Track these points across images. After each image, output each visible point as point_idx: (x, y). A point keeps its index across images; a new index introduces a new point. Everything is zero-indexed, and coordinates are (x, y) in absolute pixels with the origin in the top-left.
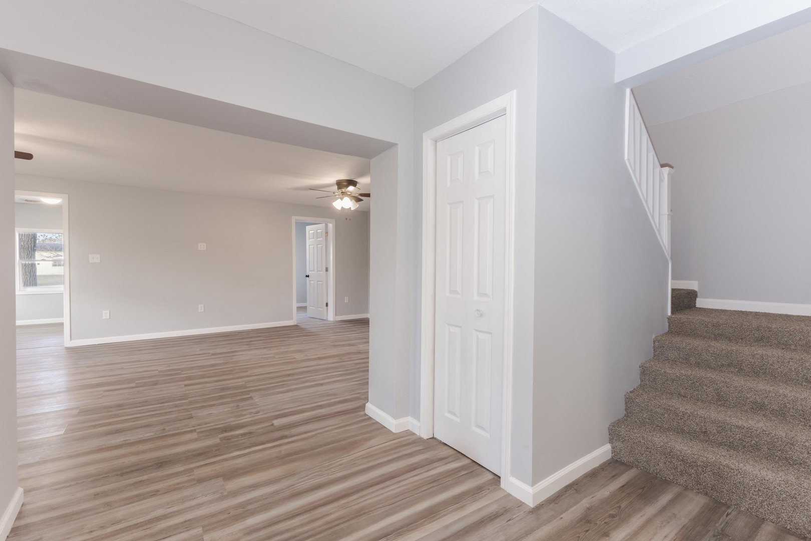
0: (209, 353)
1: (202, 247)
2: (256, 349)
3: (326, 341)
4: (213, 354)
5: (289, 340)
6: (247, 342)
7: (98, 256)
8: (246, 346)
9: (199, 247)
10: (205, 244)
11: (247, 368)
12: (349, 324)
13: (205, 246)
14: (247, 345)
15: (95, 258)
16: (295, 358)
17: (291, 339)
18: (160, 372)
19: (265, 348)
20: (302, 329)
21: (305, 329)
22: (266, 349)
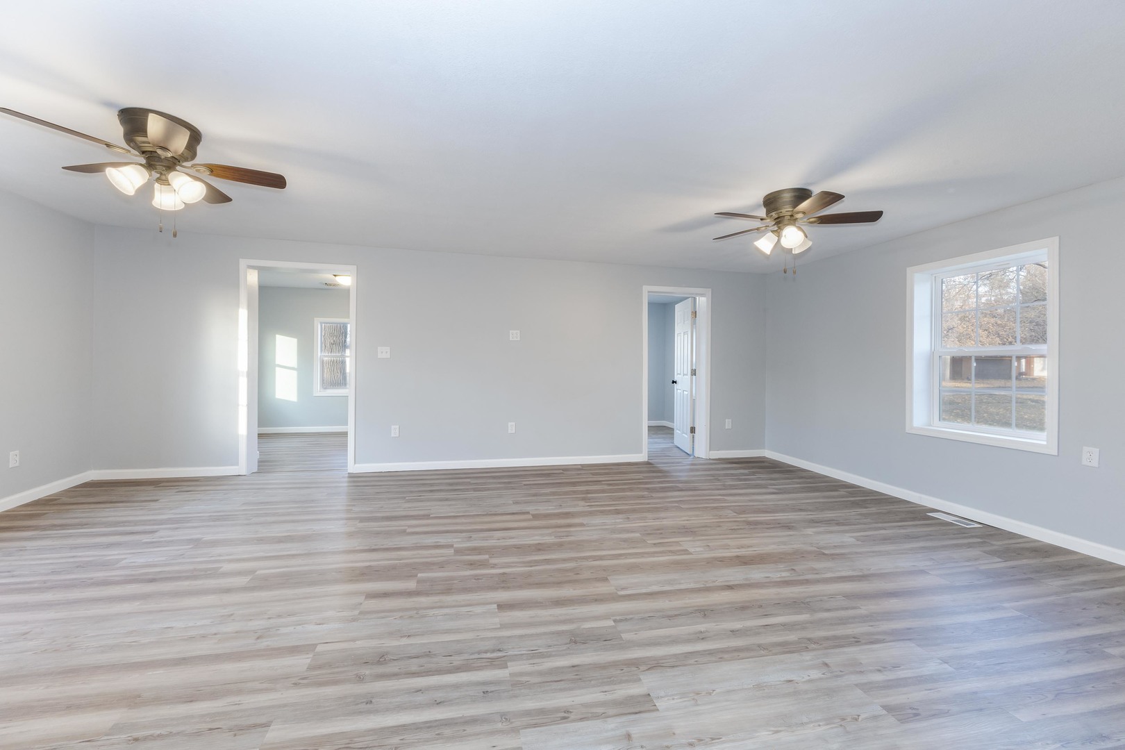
0: (528, 513)
1: (514, 335)
2: (602, 512)
3: (723, 508)
4: (536, 517)
5: (652, 498)
6: (582, 492)
7: (388, 349)
8: (582, 503)
9: (511, 335)
10: (519, 331)
11: (605, 569)
12: (740, 468)
13: (519, 335)
14: (584, 499)
15: (384, 352)
16: (686, 552)
17: (654, 495)
18: (458, 552)
19: (618, 512)
20: (660, 471)
21: (668, 472)
22: (620, 516)
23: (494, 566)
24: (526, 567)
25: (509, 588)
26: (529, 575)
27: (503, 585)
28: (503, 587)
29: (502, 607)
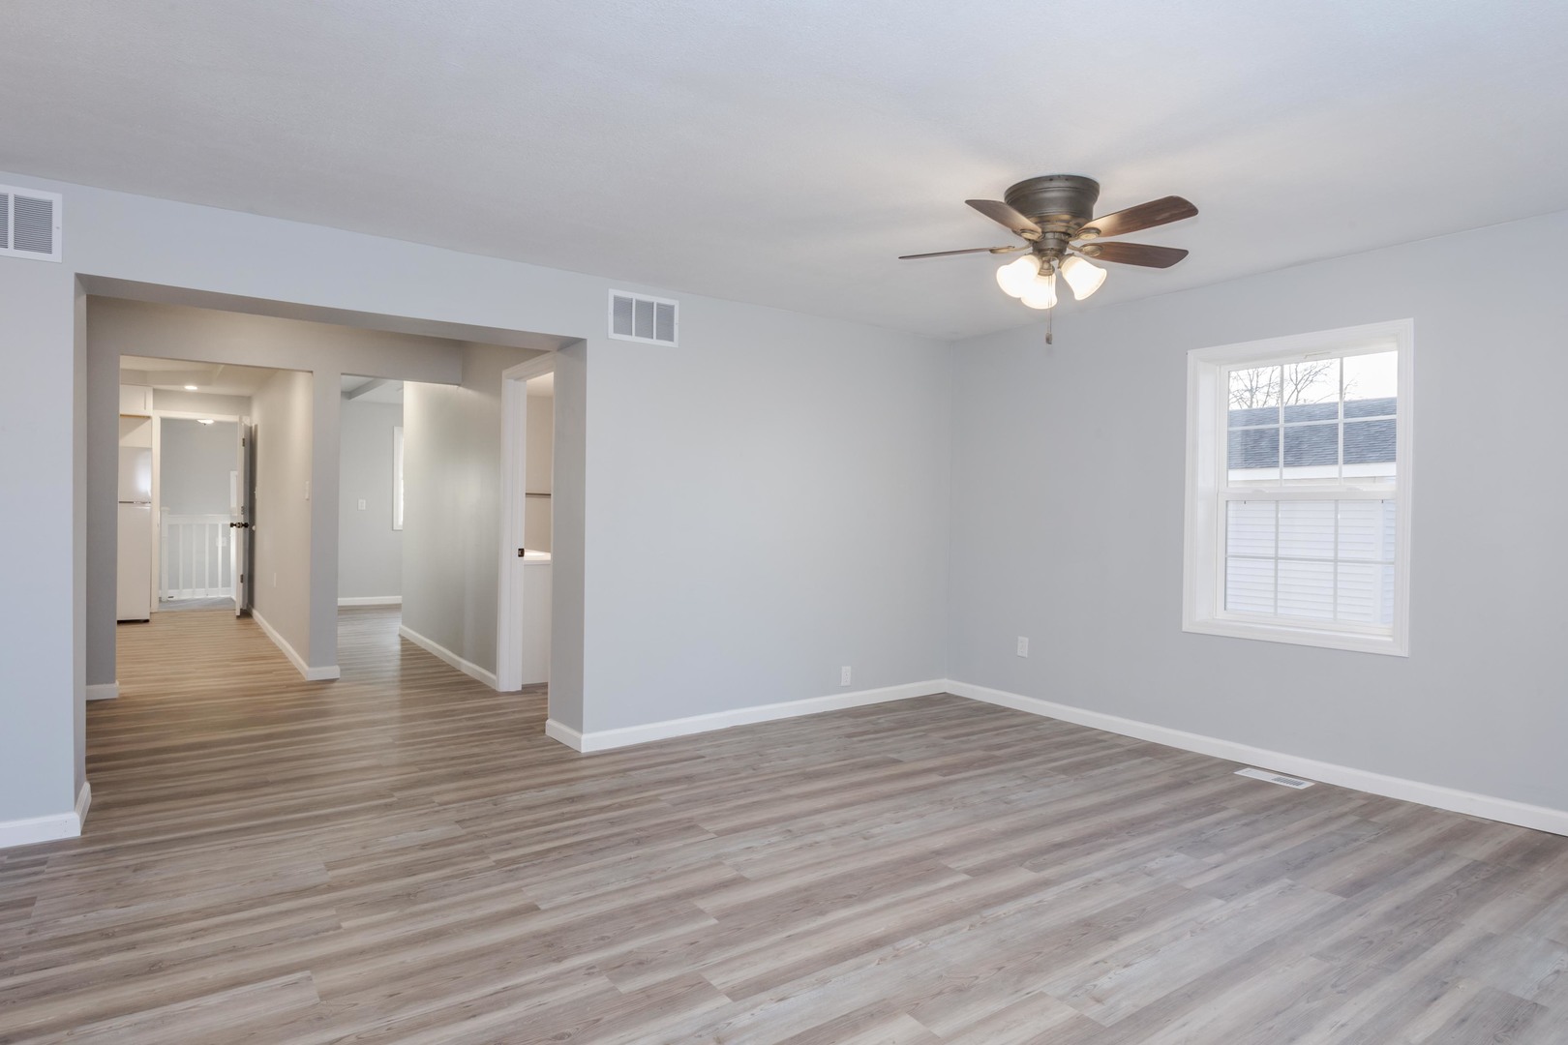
23: (590, 971)
24: (516, 987)
25: (534, 937)
26: (503, 970)
27: (549, 938)
28: (545, 935)
29: (532, 909)
